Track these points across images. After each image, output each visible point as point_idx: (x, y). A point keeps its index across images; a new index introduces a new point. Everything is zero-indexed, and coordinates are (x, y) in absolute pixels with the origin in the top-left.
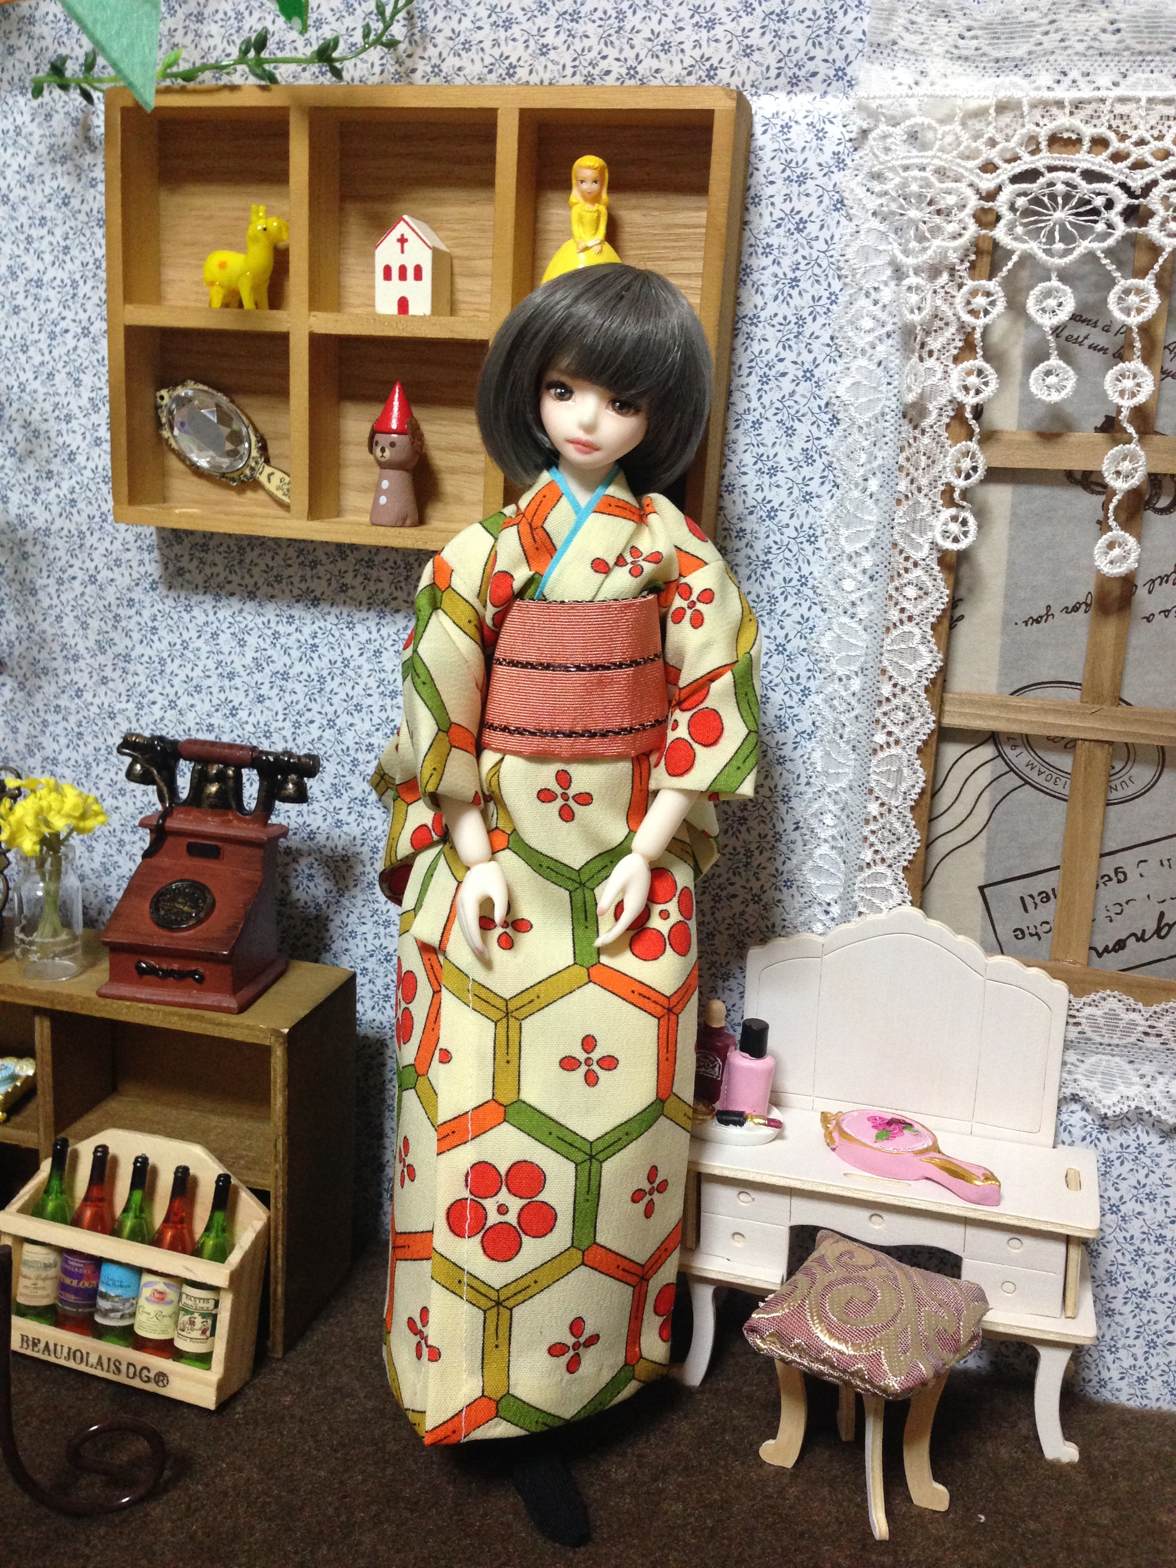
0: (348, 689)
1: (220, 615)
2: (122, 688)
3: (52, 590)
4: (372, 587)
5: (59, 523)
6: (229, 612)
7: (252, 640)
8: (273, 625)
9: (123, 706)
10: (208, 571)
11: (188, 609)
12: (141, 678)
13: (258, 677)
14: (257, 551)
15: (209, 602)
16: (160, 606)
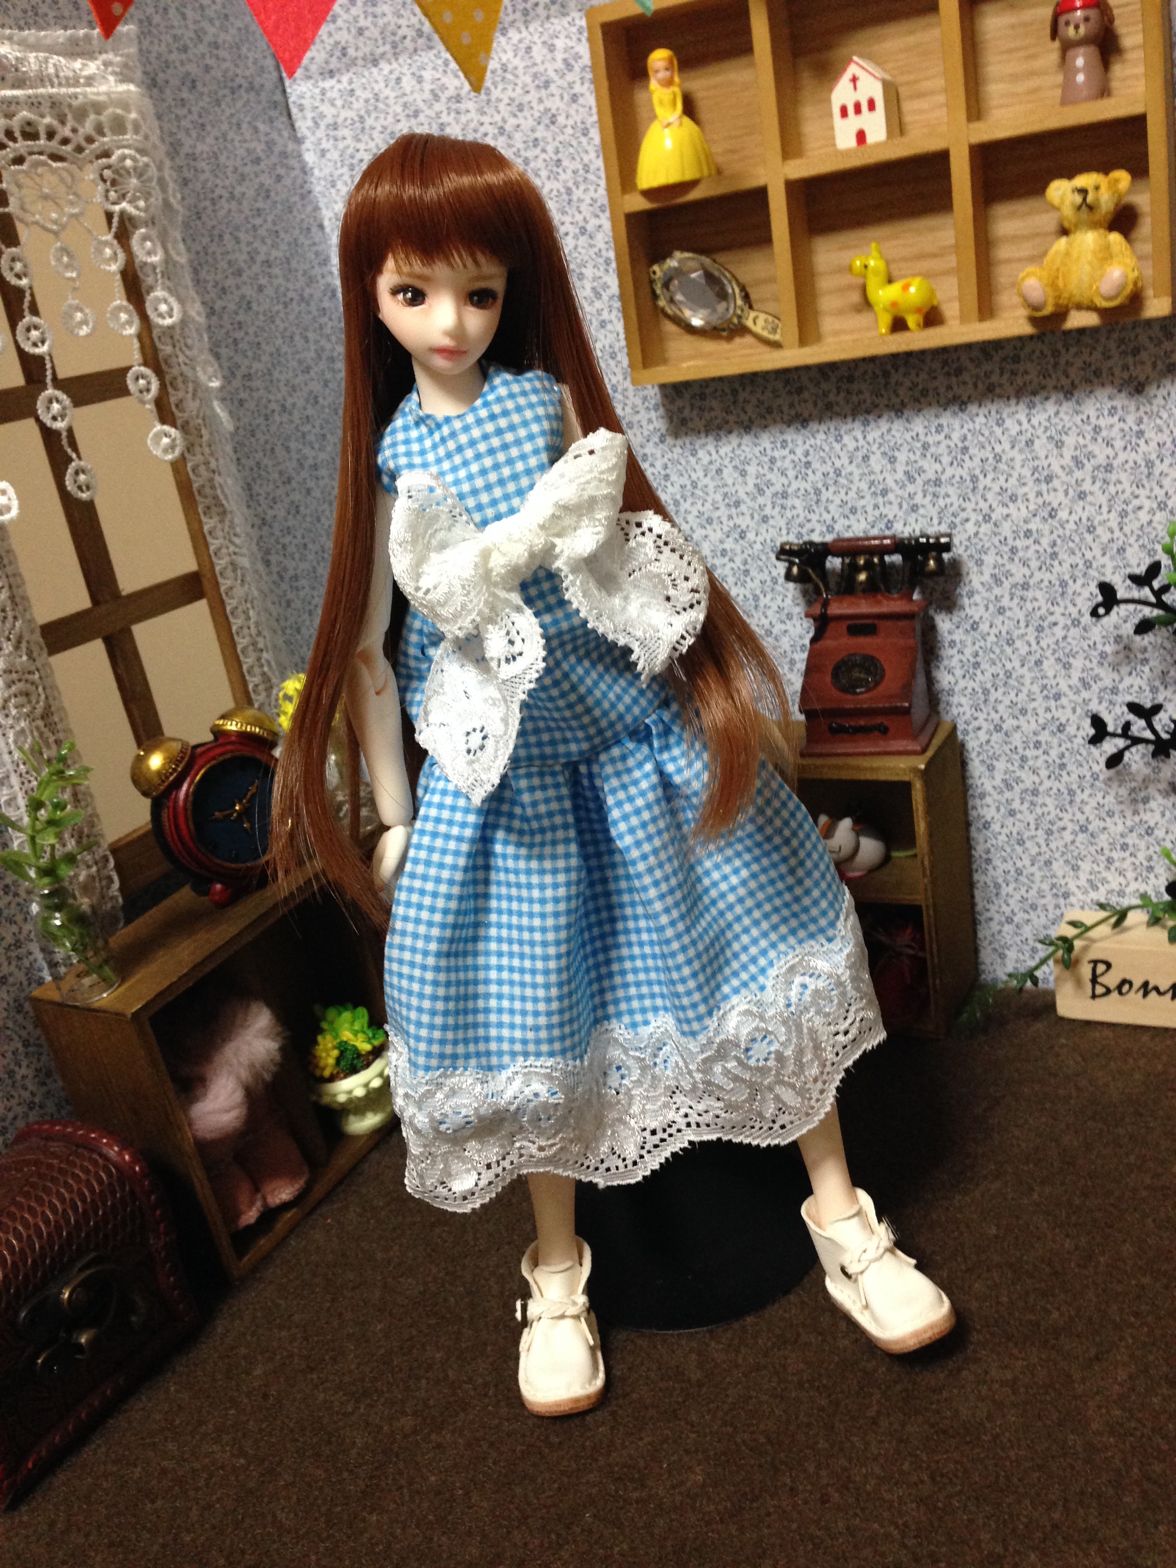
1: (722, 452)
6: (729, 448)
14: (749, 387)
15: (710, 443)
16: (670, 455)
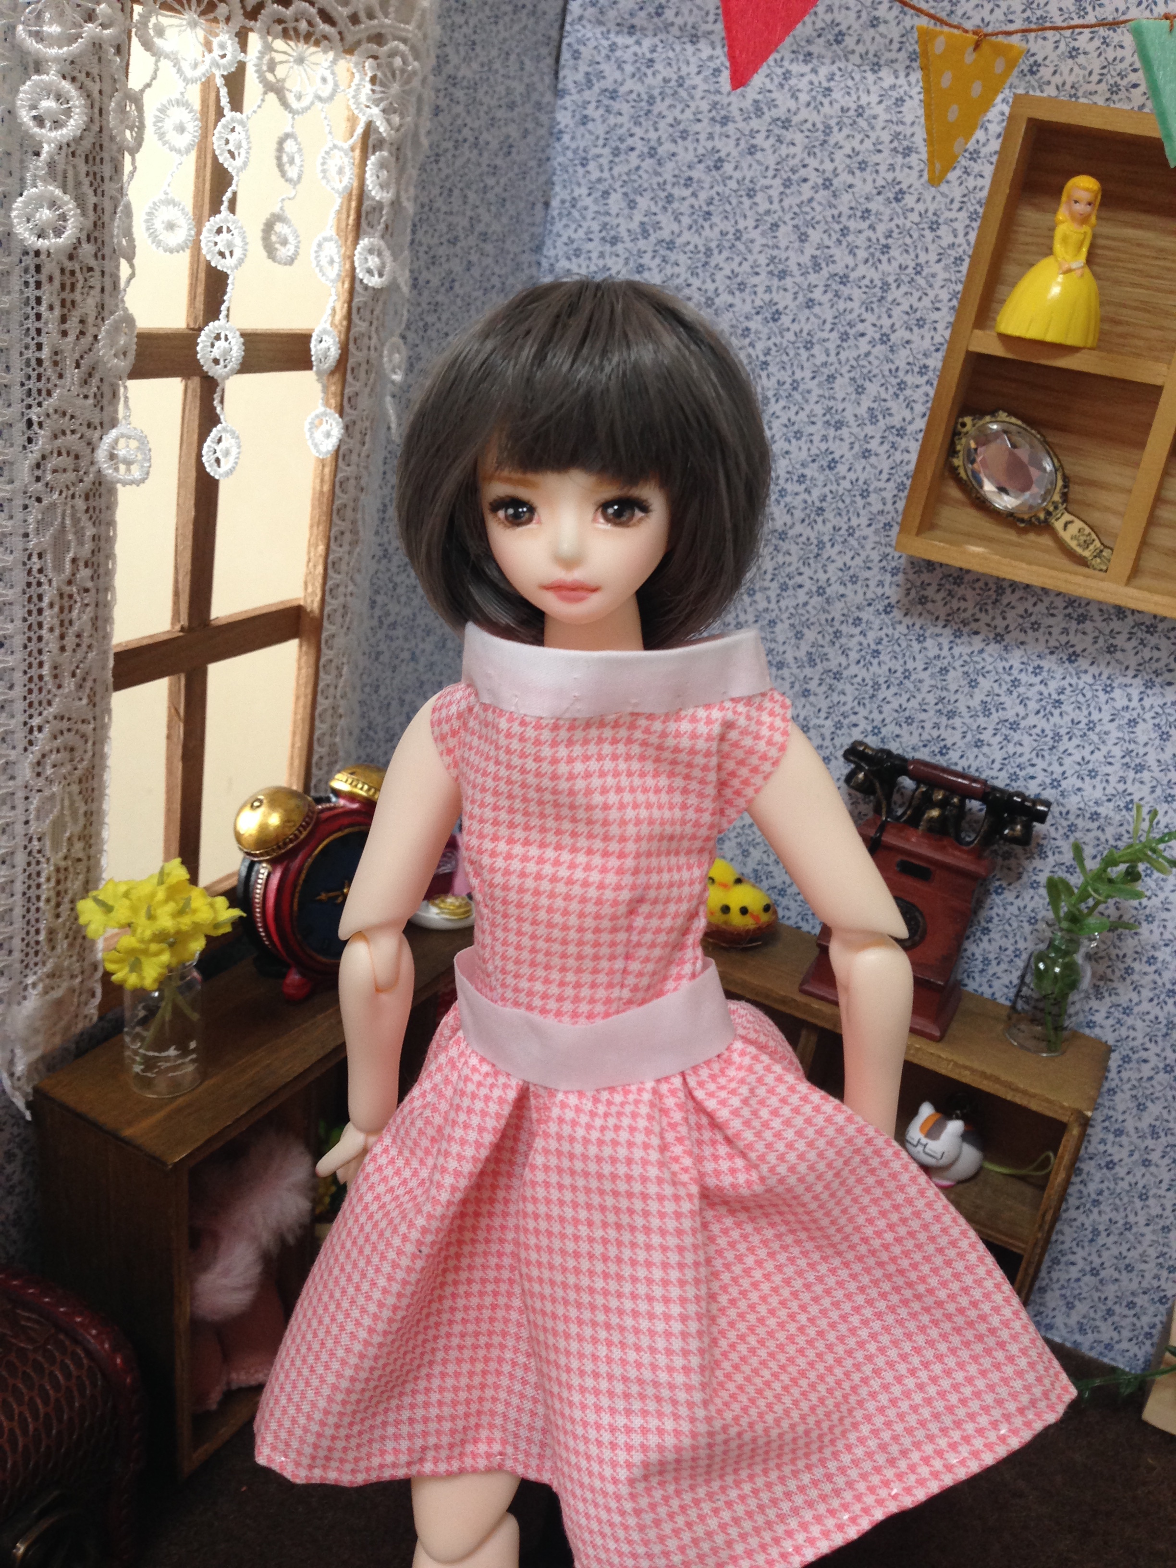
0: (1086, 753)
1: (956, 651)
2: (824, 704)
3: (773, 594)
4: (1147, 653)
5: (798, 528)
6: (967, 650)
7: (985, 684)
8: (1015, 672)
9: (820, 722)
10: (955, 604)
11: (921, 639)
12: (849, 698)
13: (982, 721)
14: (1019, 593)
15: (946, 636)
16: (890, 631)
